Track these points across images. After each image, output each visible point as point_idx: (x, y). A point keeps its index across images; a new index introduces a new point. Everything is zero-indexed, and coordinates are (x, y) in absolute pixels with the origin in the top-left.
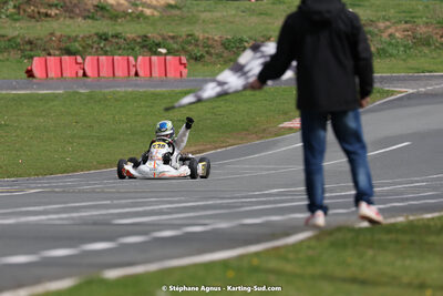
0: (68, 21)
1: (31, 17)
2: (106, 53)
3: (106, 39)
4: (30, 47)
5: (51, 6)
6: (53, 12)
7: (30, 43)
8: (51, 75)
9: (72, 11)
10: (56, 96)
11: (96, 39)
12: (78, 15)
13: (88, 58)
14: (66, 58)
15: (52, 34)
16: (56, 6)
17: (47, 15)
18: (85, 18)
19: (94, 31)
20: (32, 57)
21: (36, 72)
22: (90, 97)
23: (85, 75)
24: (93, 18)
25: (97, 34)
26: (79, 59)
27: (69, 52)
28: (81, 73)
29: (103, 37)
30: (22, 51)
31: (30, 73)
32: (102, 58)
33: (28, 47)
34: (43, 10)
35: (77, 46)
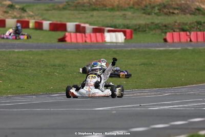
0: (183, 16)
1: (166, 14)
2: (200, 31)
3: (201, 24)
4: (165, 28)
5: (175, 9)
6: (176, 11)
7: (165, 26)
8: (175, 40)
9: (185, 11)
10: (177, 51)
11: (196, 24)
12: (188, 13)
13: (192, 33)
14: (182, 33)
15: (176, 22)
16: (177, 9)
17: (173, 13)
18: (191, 14)
19: (195, 20)
20: (166, 33)
21: (168, 39)
22: (193, 51)
23: (191, 41)
24: (194, 14)
25: (196, 22)
26: (188, 33)
27: (183, 30)
28: (189, 40)
29: (199, 23)
30: (162, 30)
31: (165, 40)
32: (199, 33)
33: (164, 28)
34: (171, 11)
35: (187, 27)
